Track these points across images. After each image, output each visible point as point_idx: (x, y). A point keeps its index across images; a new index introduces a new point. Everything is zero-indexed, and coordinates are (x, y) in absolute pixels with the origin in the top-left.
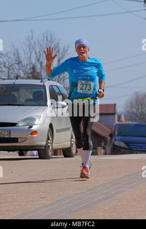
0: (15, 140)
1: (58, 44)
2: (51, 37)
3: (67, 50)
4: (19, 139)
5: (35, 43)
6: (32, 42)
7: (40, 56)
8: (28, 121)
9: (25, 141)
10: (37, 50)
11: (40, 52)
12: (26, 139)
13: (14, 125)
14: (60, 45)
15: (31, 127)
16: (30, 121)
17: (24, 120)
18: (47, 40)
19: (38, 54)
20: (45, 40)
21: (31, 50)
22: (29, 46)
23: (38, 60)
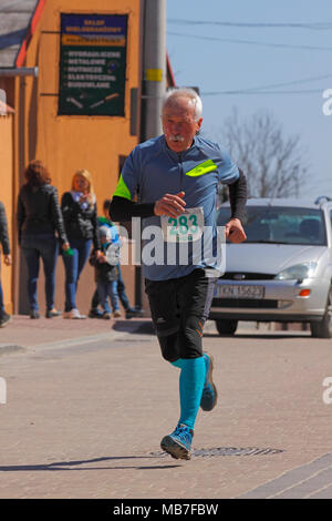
0: (273, 304)
1: (279, 134)
2: (268, 121)
3: (295, 143)
4: (279, 302)
5: (239, 131)
6: (235, 130)
7: (247, 152)
8: (294, 272)
9: (288, 306)
10: (243, 142)
11: (247, 147)
12: (291, 303)
13: (271, 277)
14: (282, 137)
15: (300, 282)
16: (299, 272)
17: (289, 270)
18: (261, 124)
19: (244, 150)
20: (257, 125)
21: (233, 141)
22: (229, 136)
23: (244, 159)
